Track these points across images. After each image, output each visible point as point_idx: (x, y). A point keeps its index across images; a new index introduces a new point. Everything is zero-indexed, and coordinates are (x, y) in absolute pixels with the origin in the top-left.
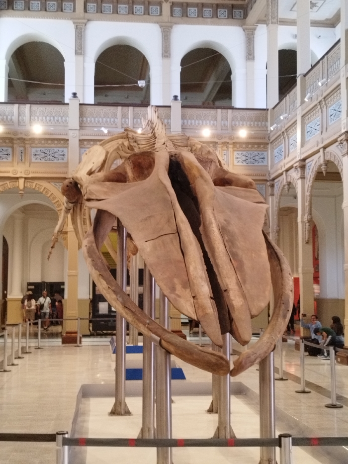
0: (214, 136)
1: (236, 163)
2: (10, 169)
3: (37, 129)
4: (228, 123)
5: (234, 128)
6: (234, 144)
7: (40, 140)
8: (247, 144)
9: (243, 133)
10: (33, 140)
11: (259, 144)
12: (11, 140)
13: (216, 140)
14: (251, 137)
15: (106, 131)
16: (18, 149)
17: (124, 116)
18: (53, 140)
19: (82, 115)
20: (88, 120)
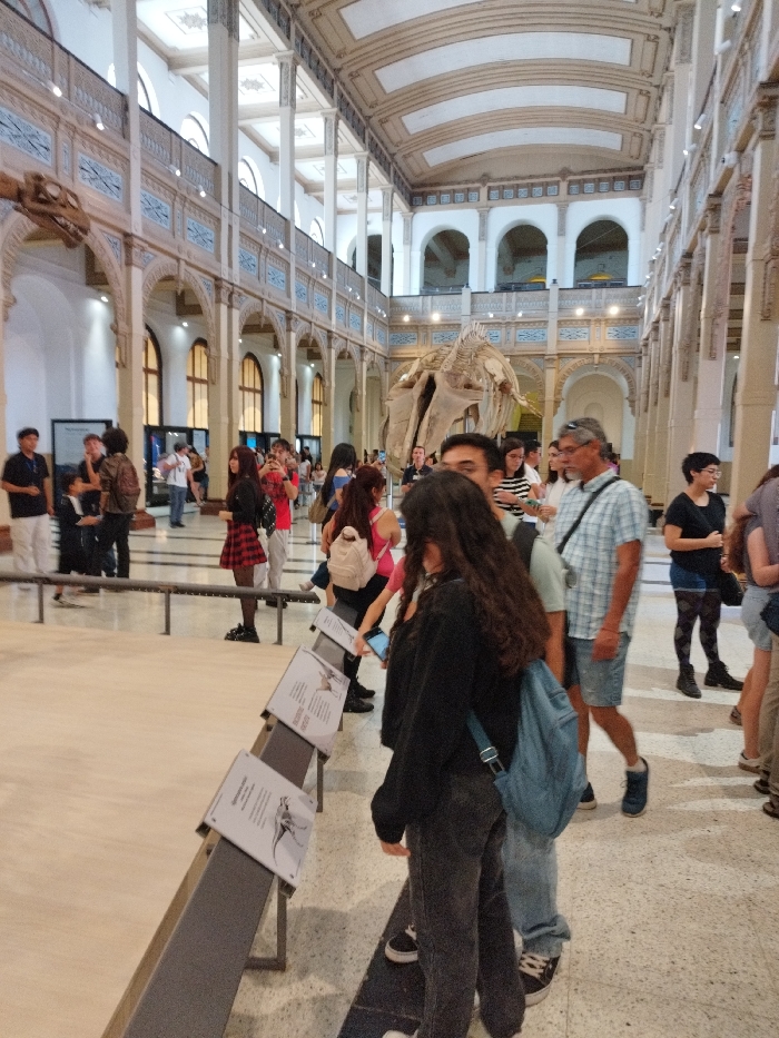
0: (586, 314)
1: (607, 337)
2: (416, 351)
3: (436, 318)
4: (602, 301)
5: (607, 305)
6: (606, 320)
7: (439, 326)
8: (620, 319)
9: (614, 311)
10: (433, 326)
11: (630, 320)
12: (417, 327)
13: (588, 318)
14: (622, 313)
15: (491, 315)
16: (422, 334)
17: (509, 300)
18: (449, 325)
19: (473, 303)
20: (478, 306)
